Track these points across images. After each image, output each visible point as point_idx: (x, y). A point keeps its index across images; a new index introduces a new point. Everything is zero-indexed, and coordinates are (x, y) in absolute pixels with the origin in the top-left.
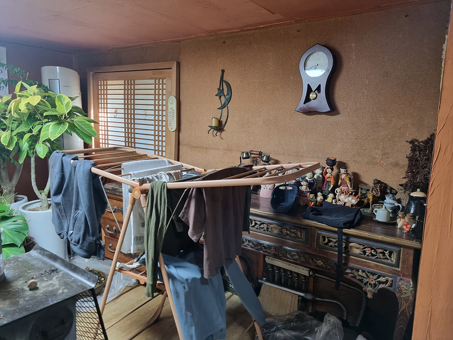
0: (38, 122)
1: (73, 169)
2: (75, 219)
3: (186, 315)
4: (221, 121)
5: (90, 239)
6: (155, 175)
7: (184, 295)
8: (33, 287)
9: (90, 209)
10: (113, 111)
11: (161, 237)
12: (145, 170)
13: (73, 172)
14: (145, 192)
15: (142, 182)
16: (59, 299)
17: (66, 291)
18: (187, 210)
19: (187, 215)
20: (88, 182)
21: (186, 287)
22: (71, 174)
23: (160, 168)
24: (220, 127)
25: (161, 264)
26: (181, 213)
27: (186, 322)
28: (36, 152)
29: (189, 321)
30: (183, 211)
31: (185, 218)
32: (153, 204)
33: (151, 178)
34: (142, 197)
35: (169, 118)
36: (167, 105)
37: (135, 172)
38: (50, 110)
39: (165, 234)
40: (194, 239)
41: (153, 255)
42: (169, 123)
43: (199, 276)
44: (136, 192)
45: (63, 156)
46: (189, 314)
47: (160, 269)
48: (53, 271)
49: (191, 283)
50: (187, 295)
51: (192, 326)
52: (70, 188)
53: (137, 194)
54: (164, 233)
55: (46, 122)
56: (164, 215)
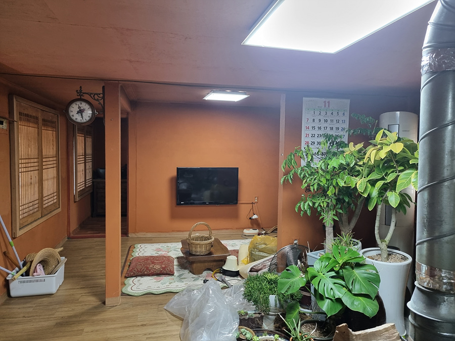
0: (392, 170)
28: (386, 200)
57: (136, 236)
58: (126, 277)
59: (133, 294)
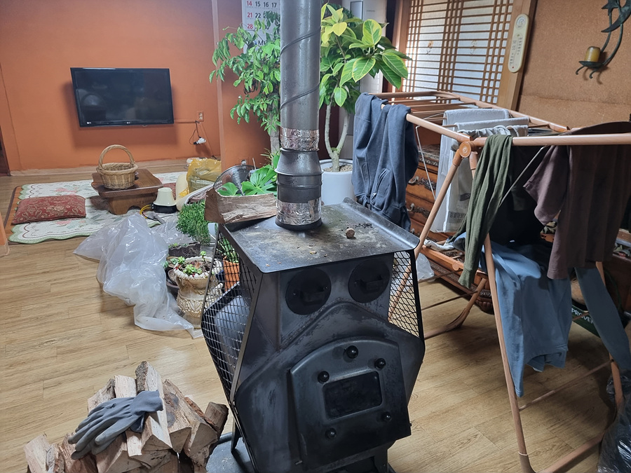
0: (339, 59)
1: (384, 116)
2: (381, 179)
3: (514, 318)
4: (605, 53)
5: (396, 205)
6: (491, 129)
7: (515, 293)
8: (351, 236)
9: (399, 167)
10: (427, 44)
11: (493, 212)
12: (476, 122)
13: (383, 119)
14: (477, 149)
15: (473, 136)
16: (379, 252)
17: (384, 246)
18: (538, 179)
19: (537, 186)
20: (401, 133)
21: (518, 285)
22: (380, 122)
23: (496, 120)
24: (600, 64)
25: (487, 249)
26: (528, 183)
27: (513, 327)
28: (333, 99)
29: (517, 327)
30: (531, 179)
31: (532, 190)
32: (487, 167)
33: (485, 132)
34: (473, 155)
35: (512, 51)
36: (510, 31)
37: (463, 124)
38: (355, 42)
39: (499, 209)
40: (542, 220)
41: (477, 234)
42: (510, 58)
43: (537, 275)
44: (465, 149)
45: (373, 99)
46: (518, 319)
47: (484, 255)
48: (367, 225)
49: (524, 281)
50: (517, 295)
51: (520, 334)
52: (378, 141)
53: (465, 151)
54: (498, 206)
55: (348, 60)
56: (501, 183)
57: (23, 175)
58: (13, 225)
59: (27, 242)
